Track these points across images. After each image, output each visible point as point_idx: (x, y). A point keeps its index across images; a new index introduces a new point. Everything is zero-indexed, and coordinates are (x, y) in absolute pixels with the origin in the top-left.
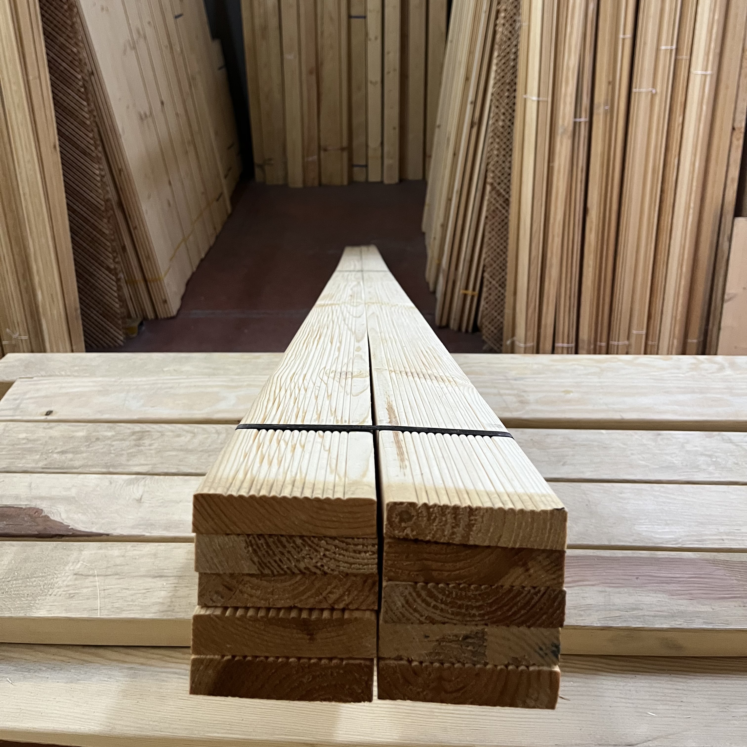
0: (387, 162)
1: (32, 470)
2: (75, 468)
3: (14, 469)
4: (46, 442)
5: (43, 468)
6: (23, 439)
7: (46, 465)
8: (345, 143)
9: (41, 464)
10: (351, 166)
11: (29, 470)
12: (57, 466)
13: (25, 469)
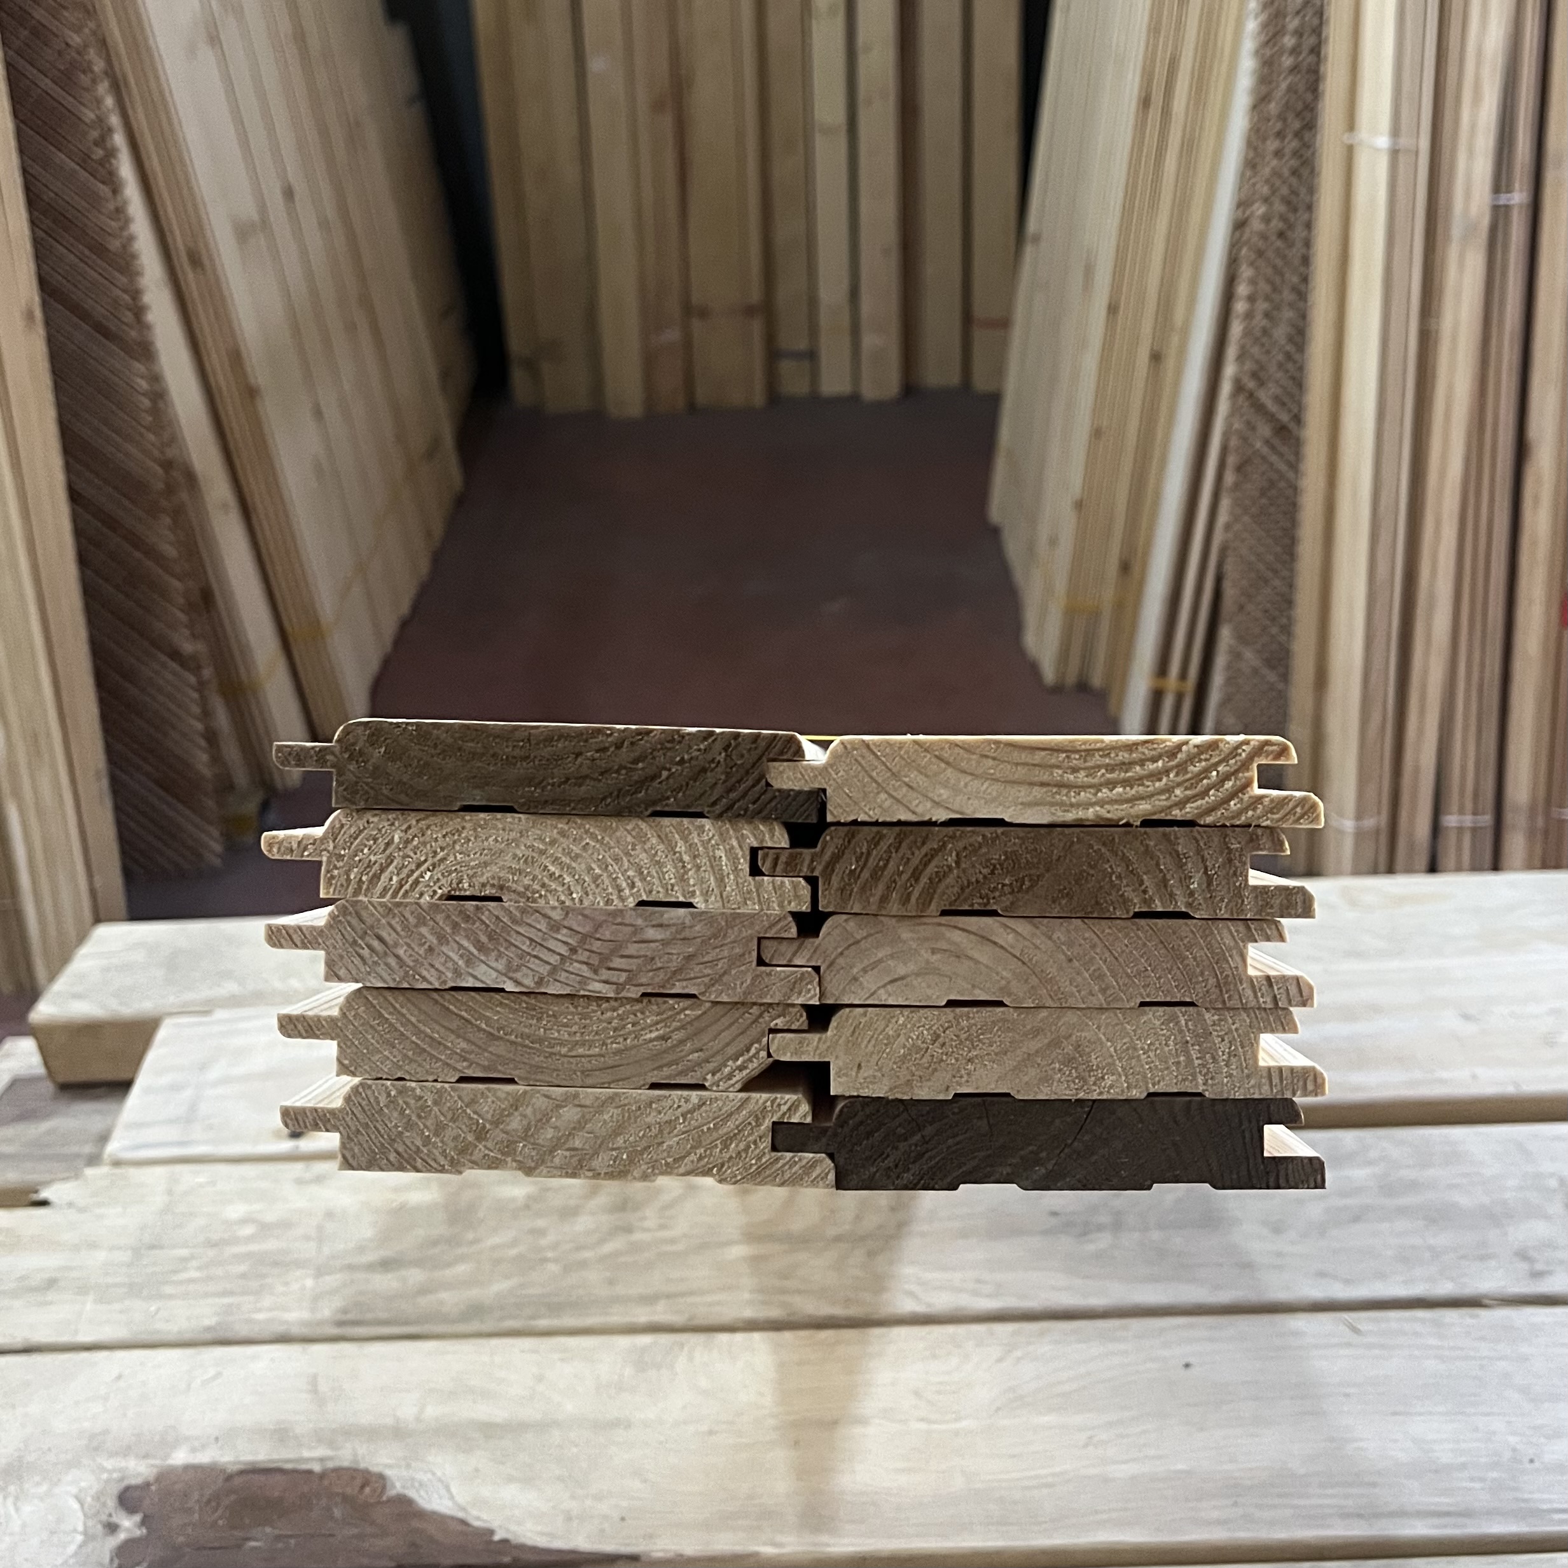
0: (869, 341)
1: (305, 1331)
2: (445, 1319)
3: (244, 1331)
4: (320, 1228)
5: (340, 1324)
6: (244, 1221)
7: (345, 1311)
8: (755, 295)
9: (327, 1311)
10: (773, 354)
11: (295, 1330)
12: (383, 1315)
13: (280, 1329)
